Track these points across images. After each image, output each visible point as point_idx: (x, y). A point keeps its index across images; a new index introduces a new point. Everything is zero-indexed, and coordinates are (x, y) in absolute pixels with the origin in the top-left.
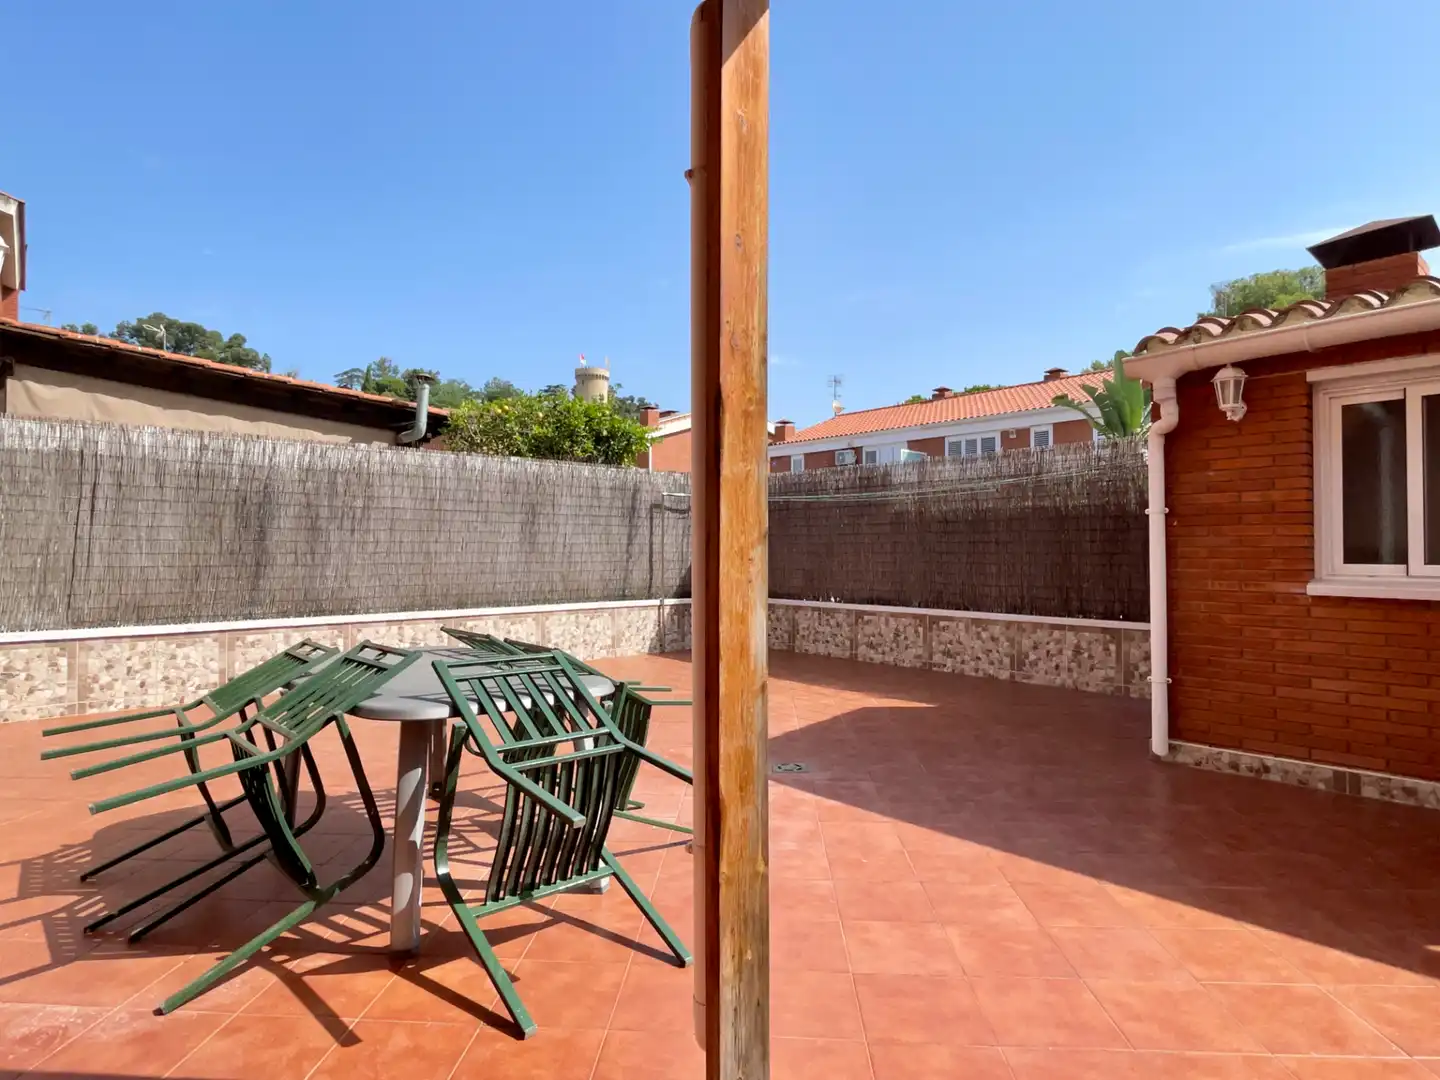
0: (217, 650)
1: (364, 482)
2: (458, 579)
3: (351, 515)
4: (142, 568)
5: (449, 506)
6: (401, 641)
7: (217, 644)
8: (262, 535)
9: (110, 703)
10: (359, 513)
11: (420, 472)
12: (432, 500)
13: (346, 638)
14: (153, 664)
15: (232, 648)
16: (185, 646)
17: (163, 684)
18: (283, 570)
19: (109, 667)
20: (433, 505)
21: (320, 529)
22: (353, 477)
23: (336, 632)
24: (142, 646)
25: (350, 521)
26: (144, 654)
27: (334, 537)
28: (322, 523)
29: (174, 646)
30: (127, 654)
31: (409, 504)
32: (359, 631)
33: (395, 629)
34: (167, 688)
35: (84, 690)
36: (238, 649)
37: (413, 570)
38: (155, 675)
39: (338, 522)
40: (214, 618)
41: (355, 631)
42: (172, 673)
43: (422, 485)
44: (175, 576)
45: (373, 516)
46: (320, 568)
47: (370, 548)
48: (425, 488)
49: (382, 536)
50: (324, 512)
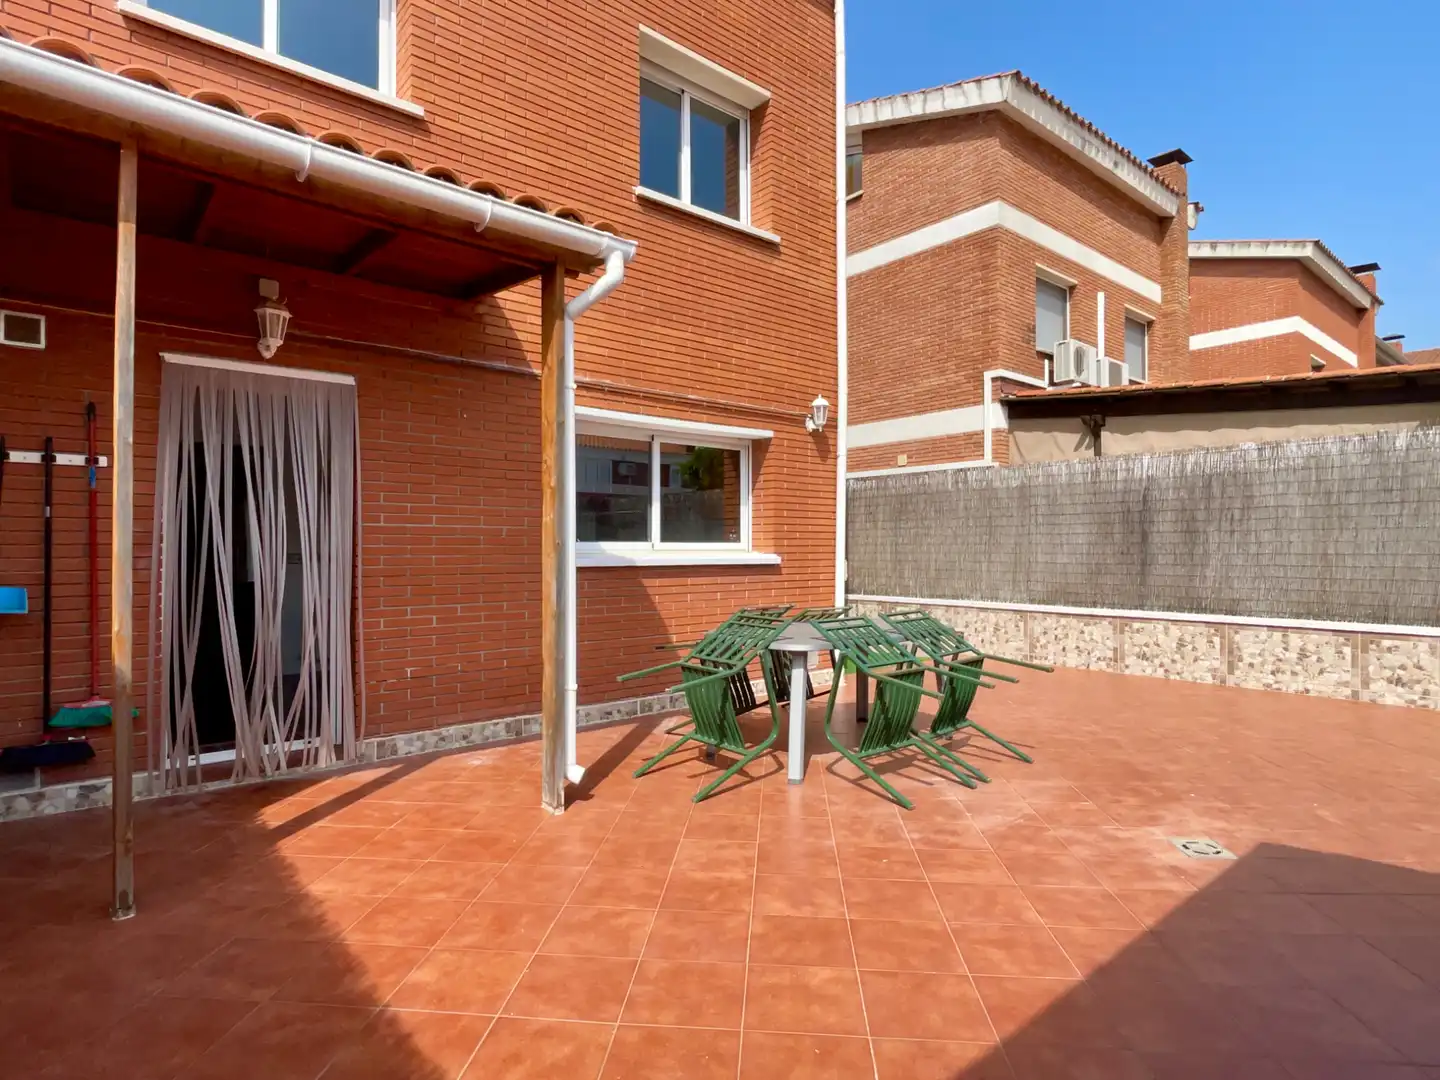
0: (1111, 631)
1: (1240, 482)
2: (1370, 586)
3: (1229, 516)
4: (1065, 564)
5: (1353, 498)
6: (1286, 649)
7: (1112, 627)
8: (1145, 536)
9: (1046, 659)
10: (1237, 514)
11: (1312, 462)
12: (1329, 493)
13: (1222, 637)
14: (1070, 635)
15: (1122, 632)
16: (1089, 625)
17: (1076, 651)
18: (1164, 570)
19: (1045, 633)
20: (1329, 500)
21: (1198, 532)
22: (1230, 480)
23: (1212, 631)
24: (1063, 621)
25: (1229, 522)
26: (1065, 627)
27: (1214, 538)
28: (1201, 526)
29: (1082, 624)
30: (1054, 626)
31: (1297, 501)
32: (1236, 633)
33: (1278, 635)
34: (1079, 655)
35: (1033, 647)
36: (1126, 633)
37: (1307, 573)
38: (1071, 644)
39: (1216, 524)
40: (1113, 606)
41: (1232, 631)
42: (1082, 645)
43: (1314, 478)
44: (1085, 570)
45: (1253, 517)
46: (1200, 568)
47: (1253, 549)
48: (1318, 481)
49: (1266, 537)
50: (1201, 516)
